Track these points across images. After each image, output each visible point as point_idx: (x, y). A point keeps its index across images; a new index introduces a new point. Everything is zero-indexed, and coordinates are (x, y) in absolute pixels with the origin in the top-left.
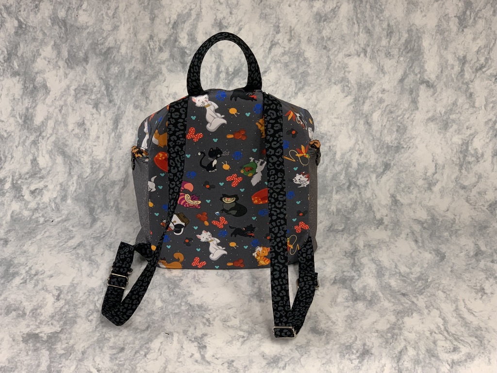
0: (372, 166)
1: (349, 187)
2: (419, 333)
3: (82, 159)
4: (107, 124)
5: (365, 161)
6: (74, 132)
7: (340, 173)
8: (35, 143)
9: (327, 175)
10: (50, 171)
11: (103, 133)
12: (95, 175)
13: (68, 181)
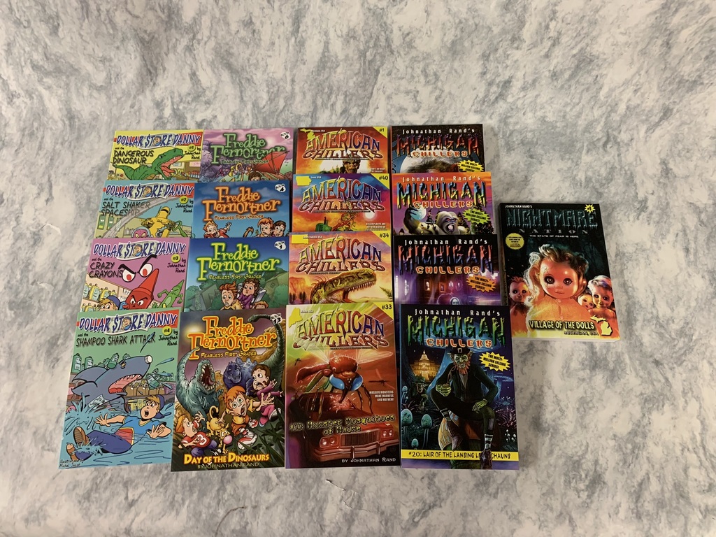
0: (646, 112)
1: (605, 145)
2: (667, 448)
3: (254, 77)
4: (284, 24)
5: (639, 102)
6: (239, 35)
7: (597, 121)
8: (189, 49)
9: (580, 123)
10: (216, 92)
11: (279, 38)
12: (273, 104)
13: (242, 110)
